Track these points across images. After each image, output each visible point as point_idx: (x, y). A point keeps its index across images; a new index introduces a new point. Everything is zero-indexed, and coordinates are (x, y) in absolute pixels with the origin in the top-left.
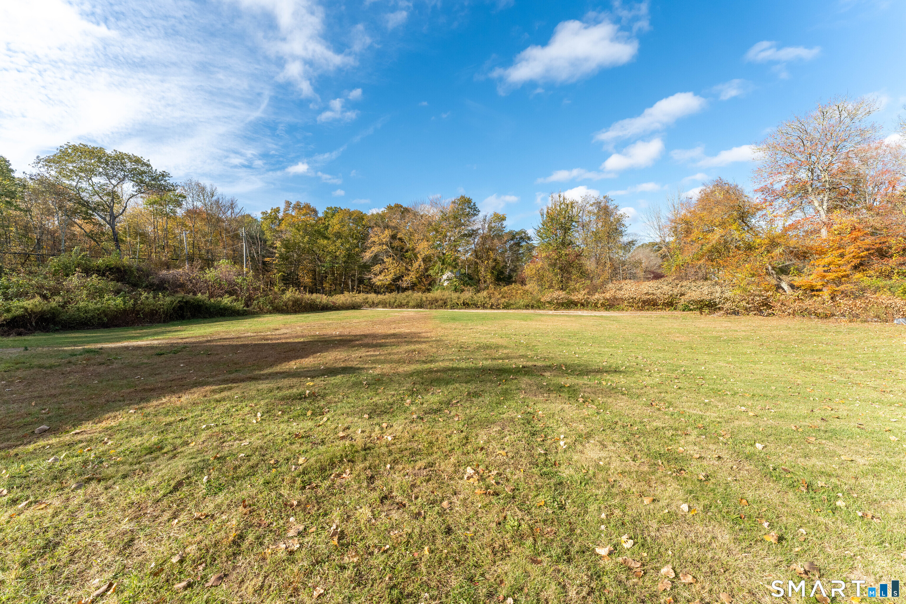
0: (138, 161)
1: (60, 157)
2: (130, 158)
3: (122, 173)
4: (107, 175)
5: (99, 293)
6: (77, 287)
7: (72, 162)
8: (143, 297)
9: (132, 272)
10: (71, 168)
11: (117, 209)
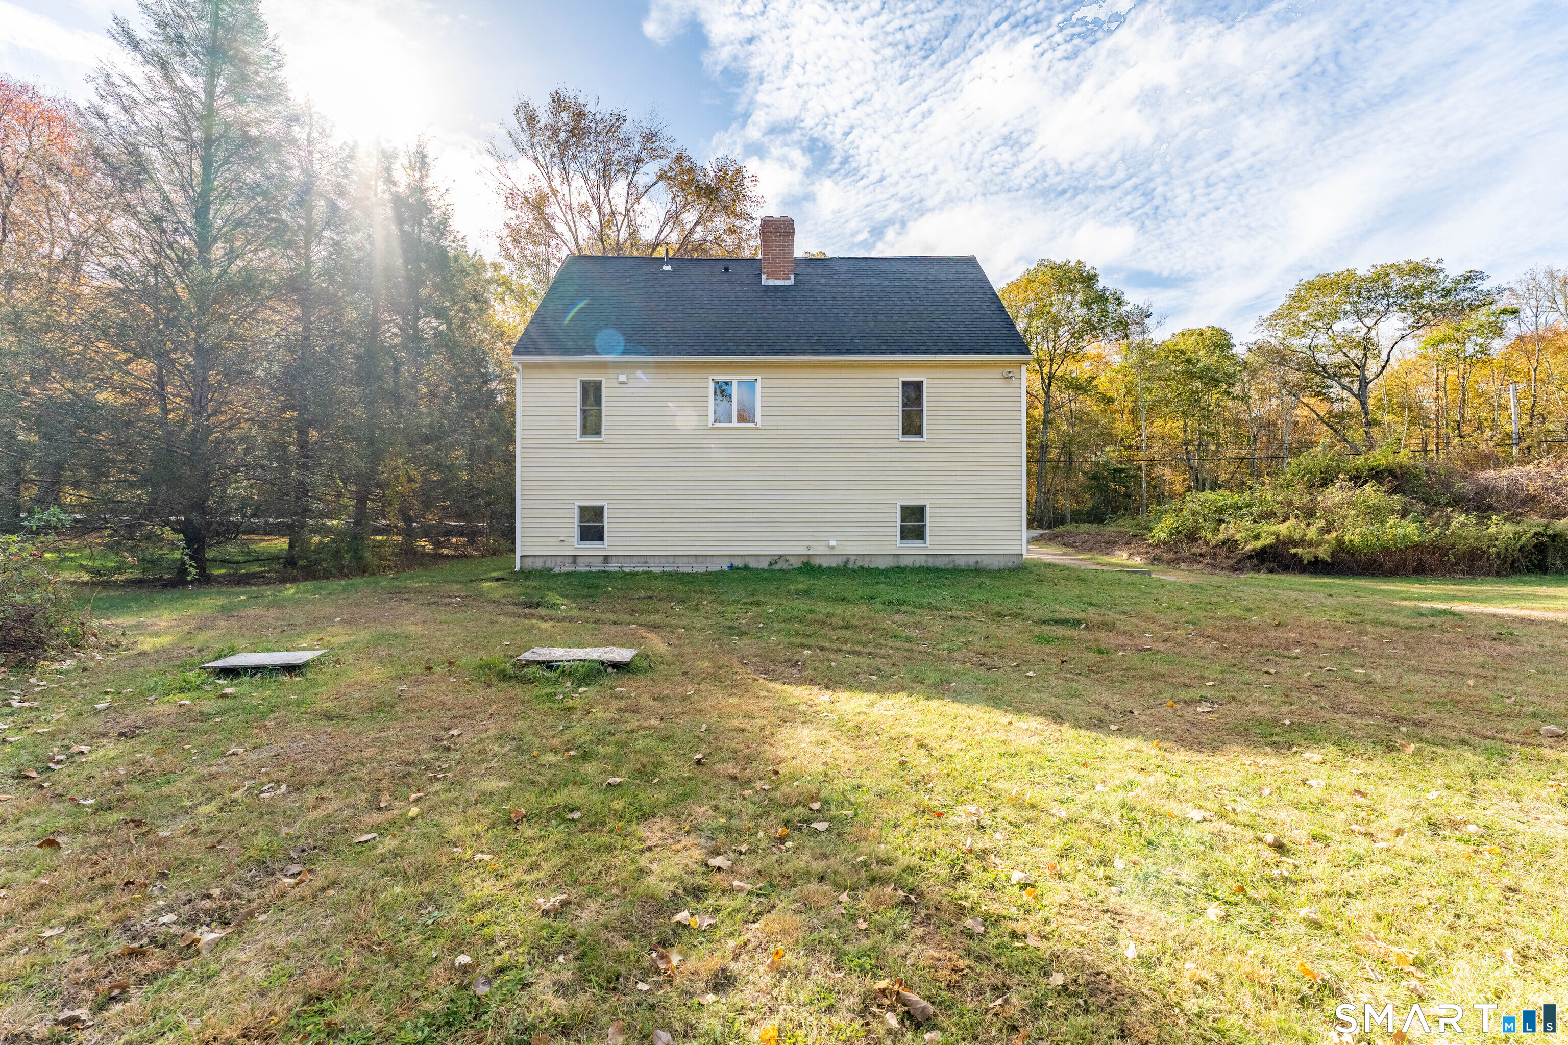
0: (1416, 270)
1: (1290, 307)
2: (1398, 269)
3: (1385, 301)
4: (1357, 313)
5: (1376, 514)
6: (1340, 505)
7: (1304, 310)
8: (1455, 524)
9: (1417, 477)
10: (1302, 318)
11: (1373, 367)
